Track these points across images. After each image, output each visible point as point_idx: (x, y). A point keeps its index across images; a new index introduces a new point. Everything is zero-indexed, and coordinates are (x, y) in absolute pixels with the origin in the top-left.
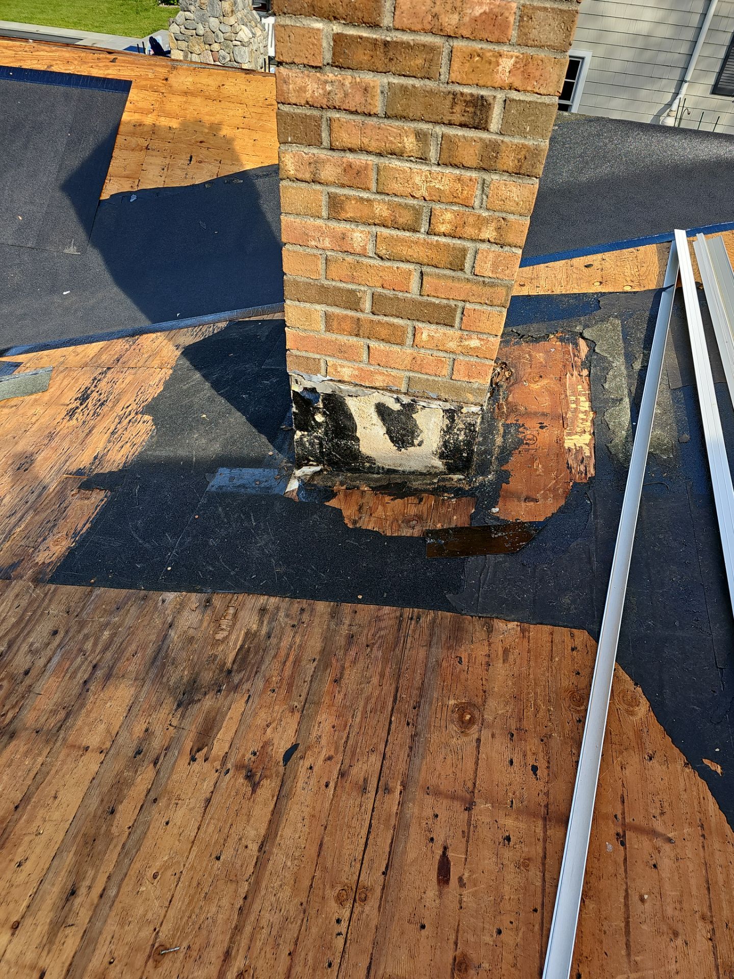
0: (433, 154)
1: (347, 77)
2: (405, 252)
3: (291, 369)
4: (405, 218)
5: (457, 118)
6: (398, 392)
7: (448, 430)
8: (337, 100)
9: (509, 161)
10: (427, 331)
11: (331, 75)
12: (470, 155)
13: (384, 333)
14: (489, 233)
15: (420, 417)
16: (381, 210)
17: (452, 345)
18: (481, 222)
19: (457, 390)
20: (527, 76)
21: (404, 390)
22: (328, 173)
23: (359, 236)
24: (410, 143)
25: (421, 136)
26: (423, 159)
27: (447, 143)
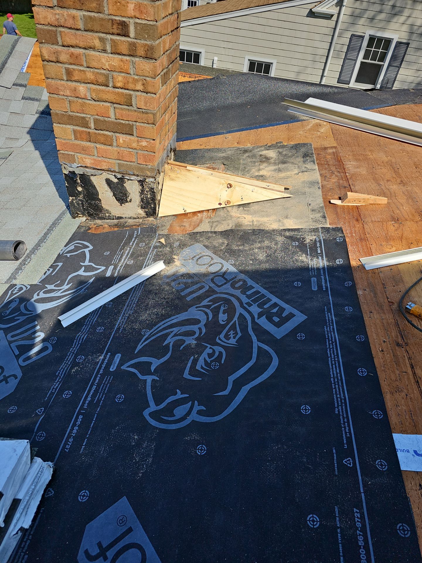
0: (109, 48)
1: (65, 12)
2: (105, 97)
3: (61, 161)
4: (101, 79)
5: (115, 31)
6: (114, 172)
7: (142, 192)
8: (62, 22)
9: (141, 52)
10: (122, 138)
11: (58, 11)
12: (124, 49)
13: (102, 139)
14: (139, 87)
15: (128, 185)
16: (90, 75)
17: (134, 145)
18: (135, 81)
19: (142, 170)
20: (141, 12)
21: (117, 171)
22: (63, 57)
23: (82, 89)
24: (97, 43)
25: (101, 40)
26: (104, 51)
27: (114, 43)
